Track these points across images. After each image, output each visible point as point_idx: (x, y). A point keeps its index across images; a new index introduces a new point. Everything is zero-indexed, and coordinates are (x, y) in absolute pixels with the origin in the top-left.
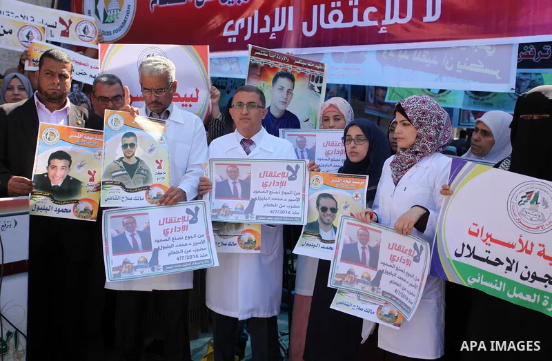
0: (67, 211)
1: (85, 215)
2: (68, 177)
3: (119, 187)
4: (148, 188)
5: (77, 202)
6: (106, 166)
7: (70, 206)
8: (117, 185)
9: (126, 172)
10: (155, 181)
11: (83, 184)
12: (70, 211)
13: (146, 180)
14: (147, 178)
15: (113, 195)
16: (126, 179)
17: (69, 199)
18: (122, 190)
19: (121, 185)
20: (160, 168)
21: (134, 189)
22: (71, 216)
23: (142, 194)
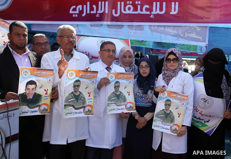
0: (36, 111)
1: (44, 112)
2: (35, 93)
3: (72, 107)
4: (84, 107)
5: (40, 106)
6: (65, 97)
7: (37, 109)
8: (71, 106)
9: (74, 99)
10: (87, 104)
11: (42, 96)
12: (37, 111)
13: (83, 104)
14: (84, 102)
15: (69, 111)
16: (75, 103)
17: (36, 105)
18: (73, 109)
19: (73, 106)
20: (89, 96)
21: (79, 108)
22: (38, 113)
23: (82, 110)
